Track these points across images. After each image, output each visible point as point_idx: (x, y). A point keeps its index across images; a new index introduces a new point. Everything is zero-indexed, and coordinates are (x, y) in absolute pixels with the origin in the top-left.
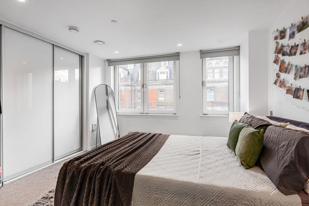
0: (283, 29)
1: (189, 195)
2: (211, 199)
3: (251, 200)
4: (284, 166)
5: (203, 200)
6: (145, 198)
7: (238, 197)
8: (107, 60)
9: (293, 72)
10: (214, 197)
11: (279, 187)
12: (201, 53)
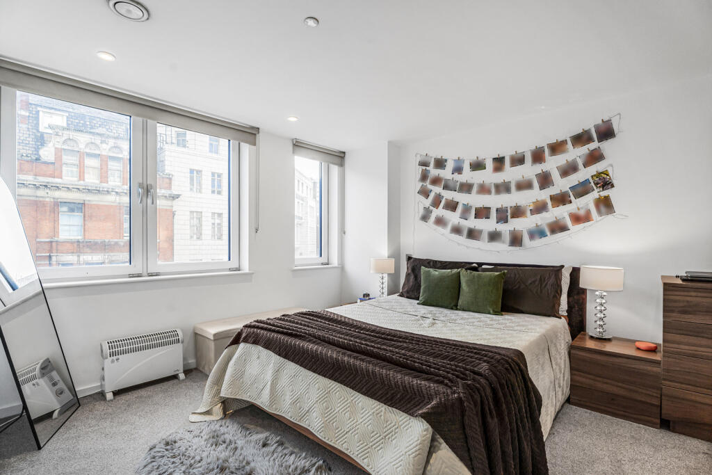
0: (440, 158)
9: (459, 211)
12: (294, 145)
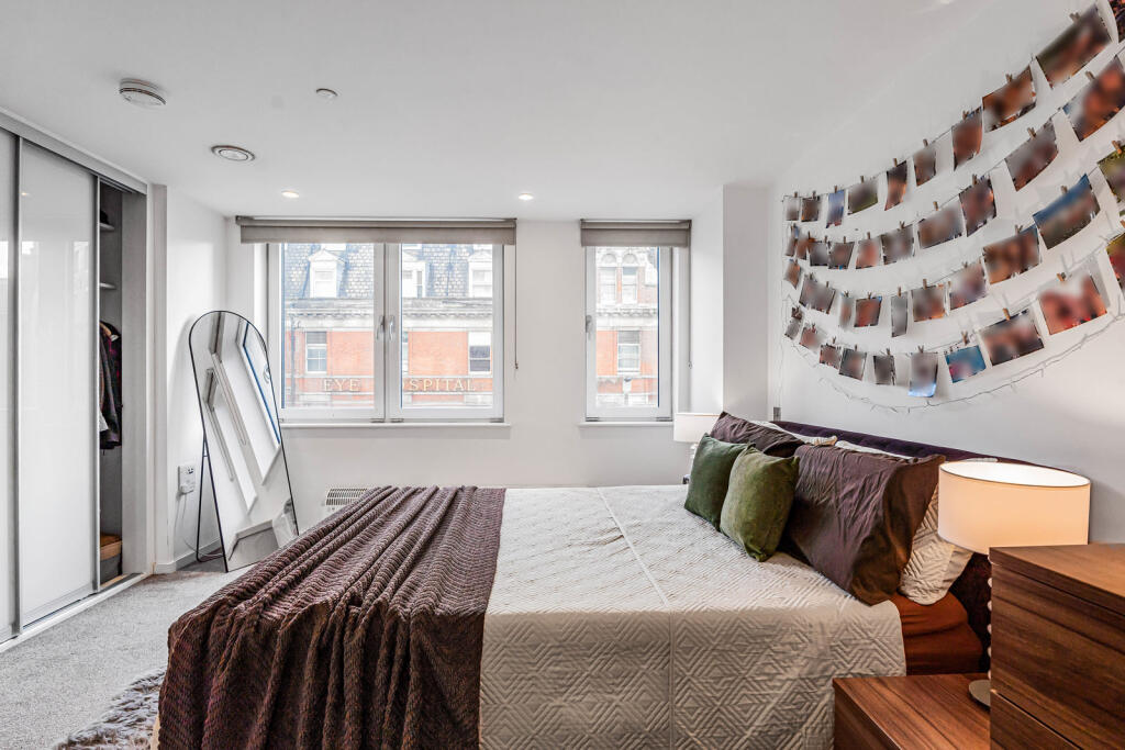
0: (811, 195)
1: (653, 646)
2: (711, 647)
3: (803, 629)
4: (861, 539)
5: (692, 653)
6: (523, 682)
7: (773, 628)
8: (237, 217)
9: (838, 308)
10: (719, 639)
11: (855, 588)
12: (583, 230)
